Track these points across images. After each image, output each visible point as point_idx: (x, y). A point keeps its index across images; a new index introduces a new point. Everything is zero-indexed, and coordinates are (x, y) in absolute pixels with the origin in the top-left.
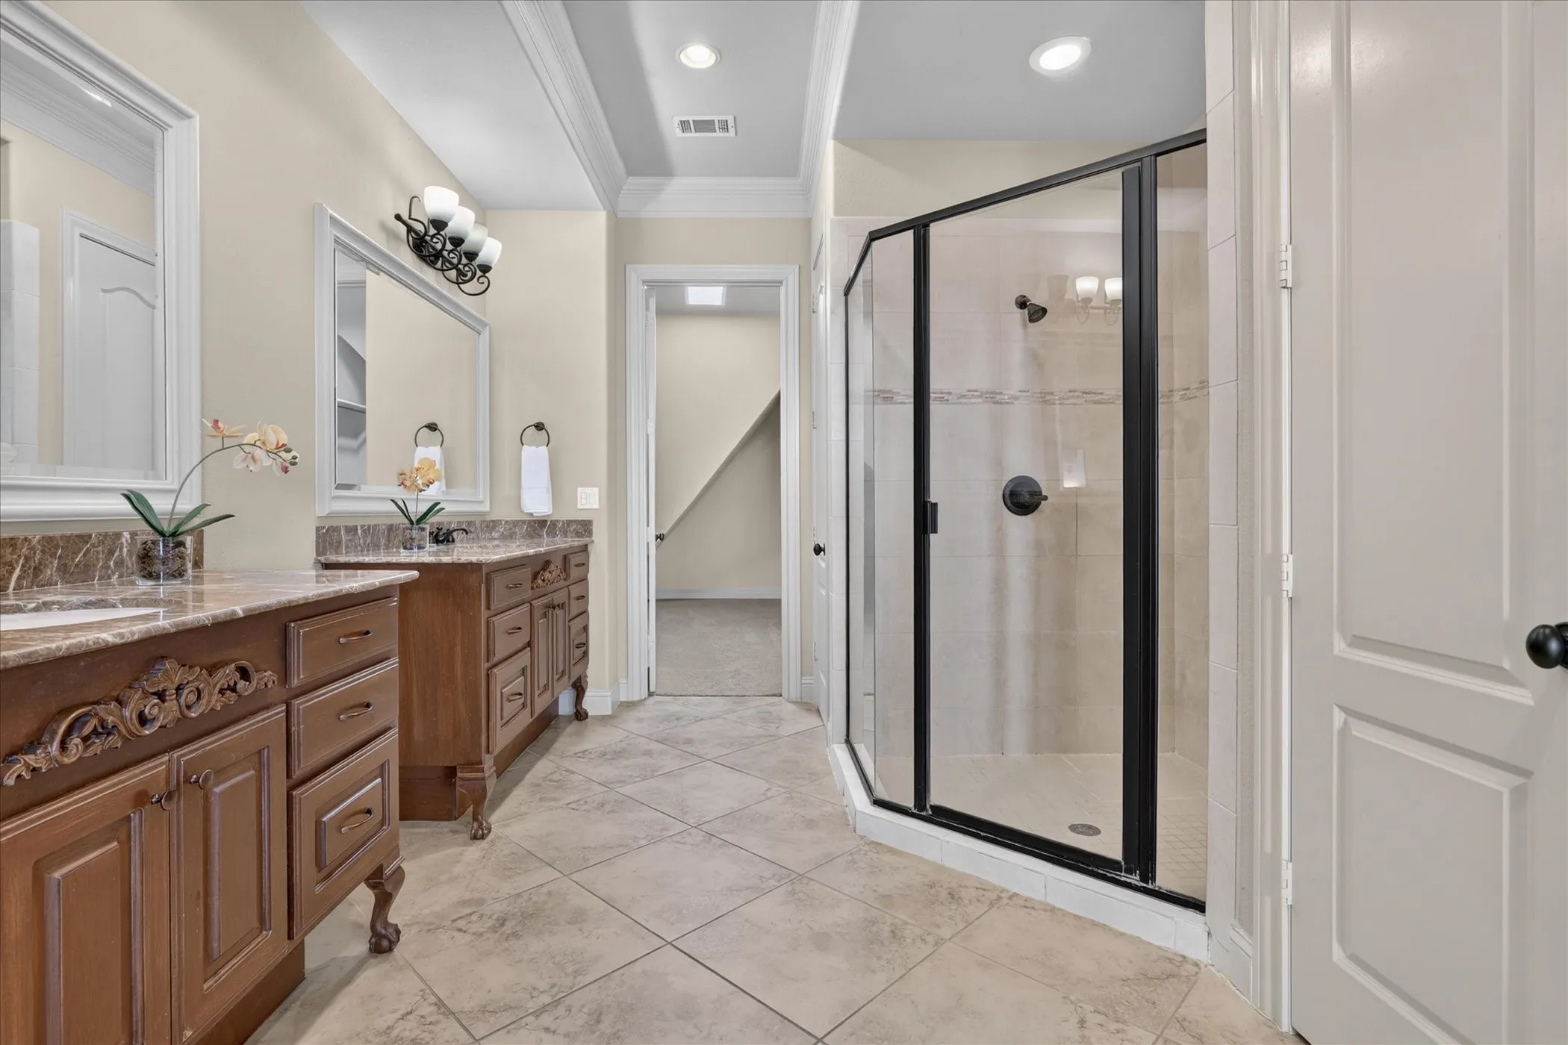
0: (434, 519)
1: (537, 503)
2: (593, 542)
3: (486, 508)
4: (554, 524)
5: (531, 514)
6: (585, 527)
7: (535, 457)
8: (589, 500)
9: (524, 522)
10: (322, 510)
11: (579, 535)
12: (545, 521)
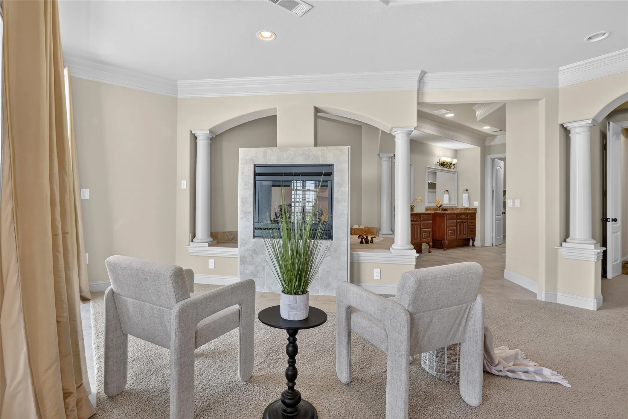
0: (442, 207)
1: (465, 205)
2: (477, 212)
3: (456, 205)
4: (469, 209)
5: (465, 207)
6: (476, 209)
7: (465, 196)
8: (476, 204)
9: (463, 208)
10: (426, 205)
11: (474, 211)
12: (468, 208)
